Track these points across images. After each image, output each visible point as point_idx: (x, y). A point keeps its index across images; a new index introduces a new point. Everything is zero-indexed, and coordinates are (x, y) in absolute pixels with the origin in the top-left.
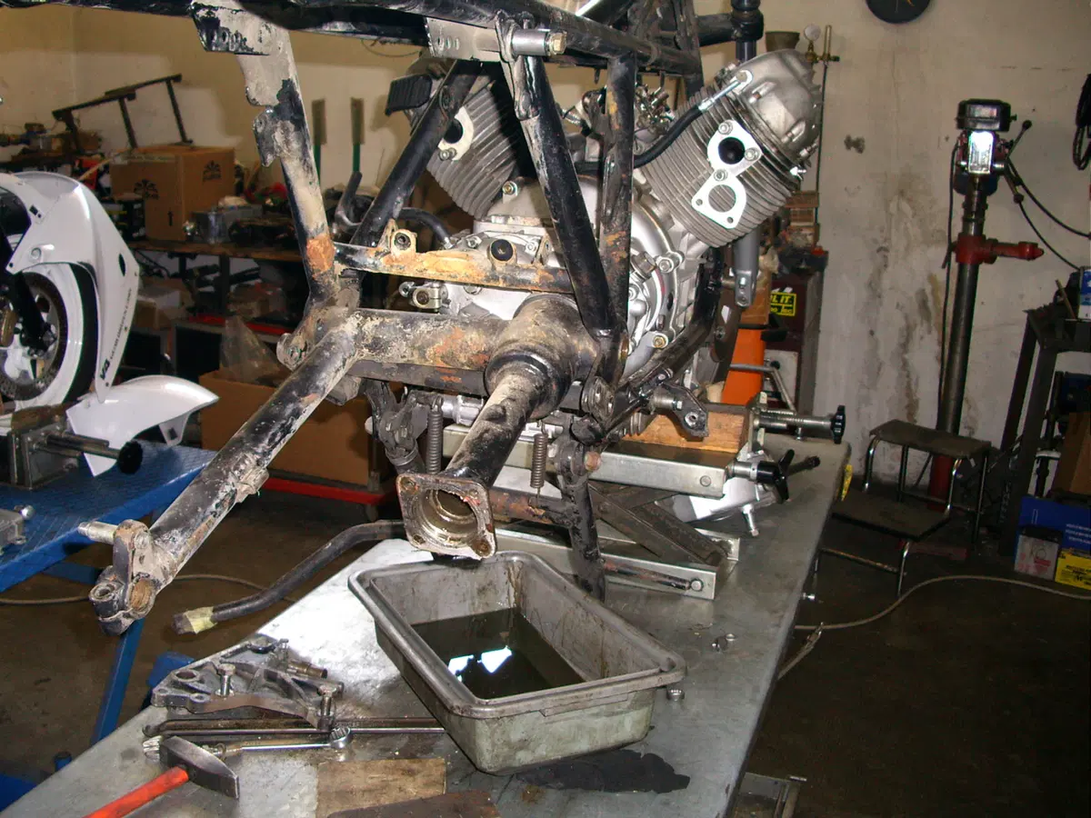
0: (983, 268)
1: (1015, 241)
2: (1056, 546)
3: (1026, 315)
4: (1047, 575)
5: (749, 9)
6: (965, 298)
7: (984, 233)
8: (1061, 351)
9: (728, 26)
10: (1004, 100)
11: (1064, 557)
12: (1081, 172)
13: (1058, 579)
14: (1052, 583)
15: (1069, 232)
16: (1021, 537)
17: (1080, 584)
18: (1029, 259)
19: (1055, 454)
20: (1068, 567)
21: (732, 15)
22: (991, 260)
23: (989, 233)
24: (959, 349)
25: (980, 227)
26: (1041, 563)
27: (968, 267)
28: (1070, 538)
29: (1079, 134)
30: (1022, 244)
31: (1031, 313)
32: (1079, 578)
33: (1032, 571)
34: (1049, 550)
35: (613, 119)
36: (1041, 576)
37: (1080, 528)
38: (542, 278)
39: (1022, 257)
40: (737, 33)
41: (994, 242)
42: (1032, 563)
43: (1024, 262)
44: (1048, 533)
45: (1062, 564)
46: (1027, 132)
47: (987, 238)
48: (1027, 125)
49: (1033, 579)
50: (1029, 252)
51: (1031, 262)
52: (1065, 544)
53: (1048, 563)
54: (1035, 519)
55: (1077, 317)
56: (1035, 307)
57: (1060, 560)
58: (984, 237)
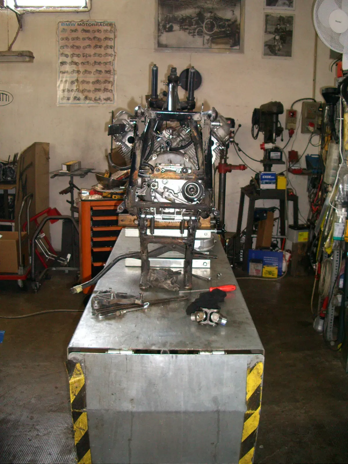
0: (228, 174)
1: (238, 164)
2: (262, 264)
3: (240, 189)
4: (260, 275)
5: (191, 100)
6: (222, 185)
7: (227, 162)
8: (256, 200)
9: (186, 105)
10: (232, 117)
11: (264, 268)
12: (255, 140)
13: (264, 275)
14: (262, 277)
15: (253, 160)
16: (250, 264)
17: (271, 276)
18: (243, 170)
19: (255, 236)
20: (267, 271)
21: (187, 102)
22: (230, 171)
23: (229, 162)
24: (222, 203)
25: (225, 161)
26: (257, 271)
27: (223, 174)
28: (266, 261)
29: (253, 127)
30: (240, 165)
31: (242, 188)
32: (270, 274)
33: (255, 274)
34: (260, 266)
35: (196, 137)
36: (257, 275)
37: (268, 258)
38: (195, 177)
39: (240, 169)
40: (189, 107)
41: (230, 165)
42: (254, 271)
43: (241, 171)
44: (259, 260)
45: (264, 270)
46: (240, 128)
47: (228, 164)
48: (240, 126)
49: (256, 277)
50: (243, 167)
51: (244, 171)
52: (264, 264)
53: (259, 271)
54: (253, 257)
55: (260, 188)
56: (243, 186)
57: (263, 269)
58: (227, 163)
